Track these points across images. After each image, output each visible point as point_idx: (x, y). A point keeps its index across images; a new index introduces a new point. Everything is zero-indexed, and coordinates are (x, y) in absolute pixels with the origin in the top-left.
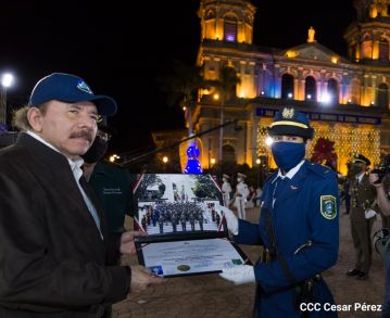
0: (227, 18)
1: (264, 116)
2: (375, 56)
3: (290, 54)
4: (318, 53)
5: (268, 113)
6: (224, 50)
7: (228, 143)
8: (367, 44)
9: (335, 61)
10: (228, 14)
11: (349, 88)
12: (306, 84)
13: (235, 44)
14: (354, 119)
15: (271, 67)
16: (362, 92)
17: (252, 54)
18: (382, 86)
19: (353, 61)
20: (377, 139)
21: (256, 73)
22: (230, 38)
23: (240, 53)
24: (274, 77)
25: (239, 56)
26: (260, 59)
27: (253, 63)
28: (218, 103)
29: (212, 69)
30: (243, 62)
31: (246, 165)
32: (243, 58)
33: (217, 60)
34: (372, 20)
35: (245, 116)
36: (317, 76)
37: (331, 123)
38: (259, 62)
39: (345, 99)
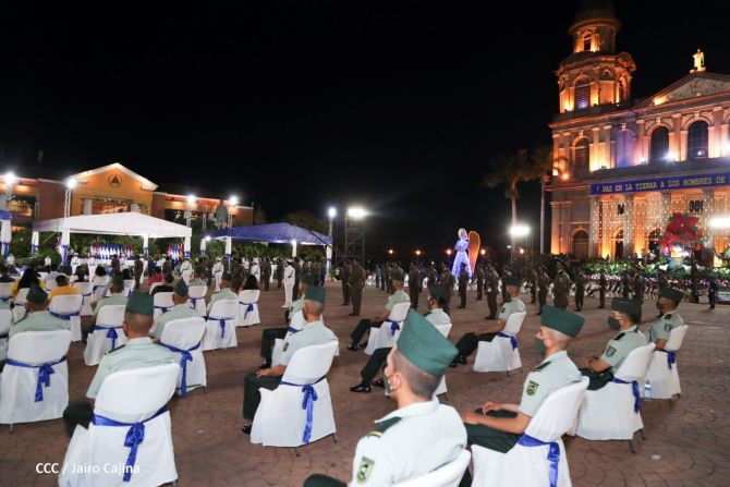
0: (579, 82)
1: (601, 192)
3: (659, 101)
5: (606, 189)
6: (573, 122)
7: (580, 228)
10: (579, 78)
12: (689, 135)
13: (589, 111)
15: (633, 127)
17: (606, 116)
21: (612, 138)
22: (583, 105)
23: (591, 119)
24: (637, 137)
25: (592, 123)
26: (618, 119)
27: (609, 127)
28: (568, 183)
30: (596, 129)
32: (595, 124)
33: (566, 134)
36: (708, 118)
38: (617, 123)
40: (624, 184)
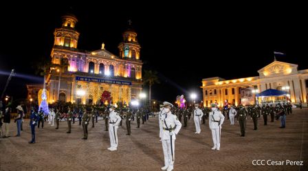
0: (66, 37)
1: (80, 80)
2: (130, 56)
3: (93, 53)
4: (106, 54)
6: (63, 50)
8: (127, 51)
9: (113, 57)
10: (67, 35)
11: (119, 69)
12: (100, 66)
13: (69, 48)
14: (120, 83)
15: (85, 59)
16: (124, 71)
18: (133, 69)
19: (121, 58)
20: (130, 91)
21: (77, 61)
22: (67, 45)
24: (85, 63)
25: (70, 53)
27: (76, 56)
28: (59, 73)
29: (57, 58)
30: (72, 56)
31: (70, 103)
32: (72, 54)
33: (60, 54)
34: (129, 42)
35: (71, 79)
36: (105, 63)
37: (110, 84)
38: (79, 56)
39: (117, 74)
40: (84, 78)
